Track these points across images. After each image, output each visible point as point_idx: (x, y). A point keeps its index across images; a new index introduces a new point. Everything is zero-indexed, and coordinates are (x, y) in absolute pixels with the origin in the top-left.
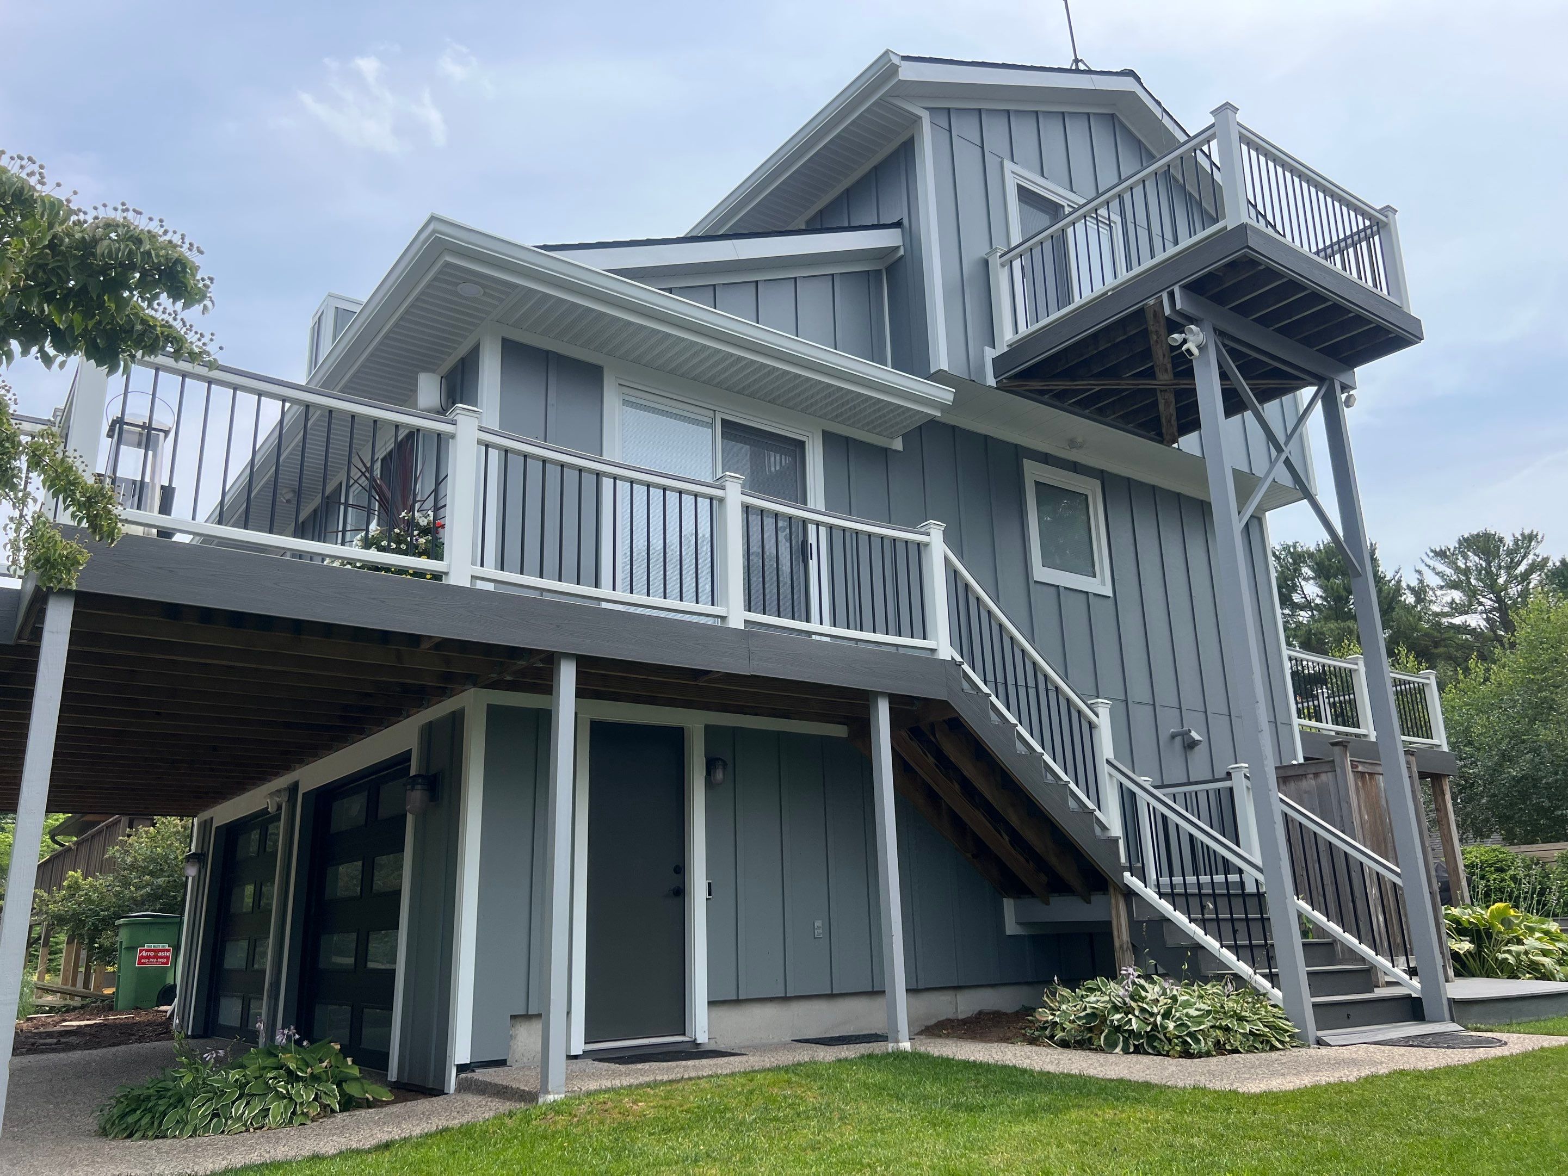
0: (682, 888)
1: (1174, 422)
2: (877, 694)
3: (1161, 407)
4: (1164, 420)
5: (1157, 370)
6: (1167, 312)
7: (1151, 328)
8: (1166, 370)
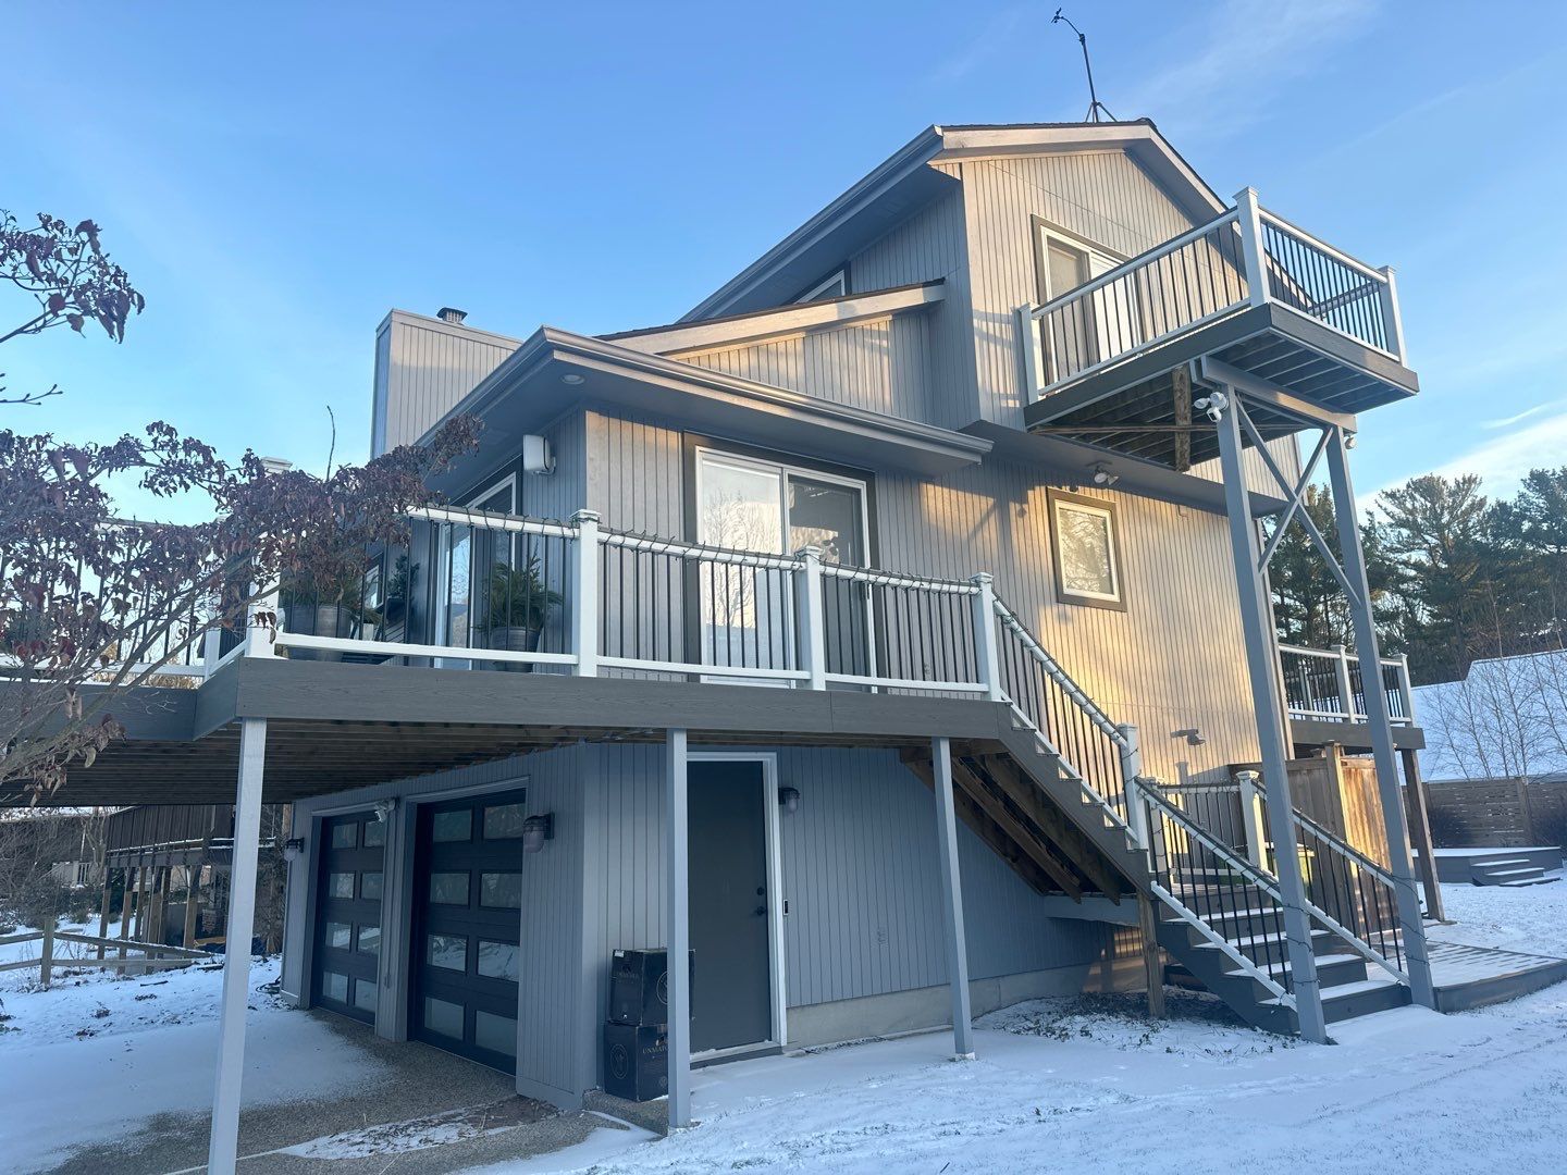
0: (764, 906)
1: (1187, 455)
2: (938, 739)
3: (1178, 445)
4: (1178, 455)
5: (1177, 418)
6: (1195, 379)
7: (1176, 387)
8: (1186, 418)
